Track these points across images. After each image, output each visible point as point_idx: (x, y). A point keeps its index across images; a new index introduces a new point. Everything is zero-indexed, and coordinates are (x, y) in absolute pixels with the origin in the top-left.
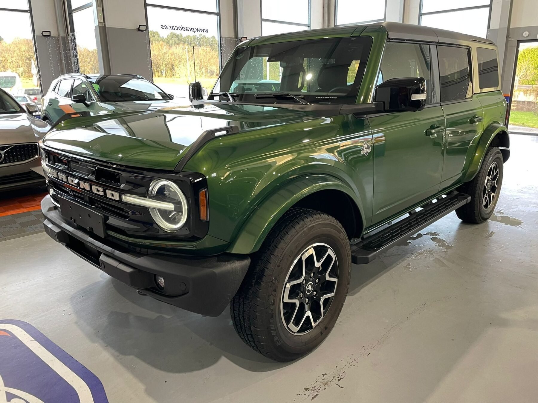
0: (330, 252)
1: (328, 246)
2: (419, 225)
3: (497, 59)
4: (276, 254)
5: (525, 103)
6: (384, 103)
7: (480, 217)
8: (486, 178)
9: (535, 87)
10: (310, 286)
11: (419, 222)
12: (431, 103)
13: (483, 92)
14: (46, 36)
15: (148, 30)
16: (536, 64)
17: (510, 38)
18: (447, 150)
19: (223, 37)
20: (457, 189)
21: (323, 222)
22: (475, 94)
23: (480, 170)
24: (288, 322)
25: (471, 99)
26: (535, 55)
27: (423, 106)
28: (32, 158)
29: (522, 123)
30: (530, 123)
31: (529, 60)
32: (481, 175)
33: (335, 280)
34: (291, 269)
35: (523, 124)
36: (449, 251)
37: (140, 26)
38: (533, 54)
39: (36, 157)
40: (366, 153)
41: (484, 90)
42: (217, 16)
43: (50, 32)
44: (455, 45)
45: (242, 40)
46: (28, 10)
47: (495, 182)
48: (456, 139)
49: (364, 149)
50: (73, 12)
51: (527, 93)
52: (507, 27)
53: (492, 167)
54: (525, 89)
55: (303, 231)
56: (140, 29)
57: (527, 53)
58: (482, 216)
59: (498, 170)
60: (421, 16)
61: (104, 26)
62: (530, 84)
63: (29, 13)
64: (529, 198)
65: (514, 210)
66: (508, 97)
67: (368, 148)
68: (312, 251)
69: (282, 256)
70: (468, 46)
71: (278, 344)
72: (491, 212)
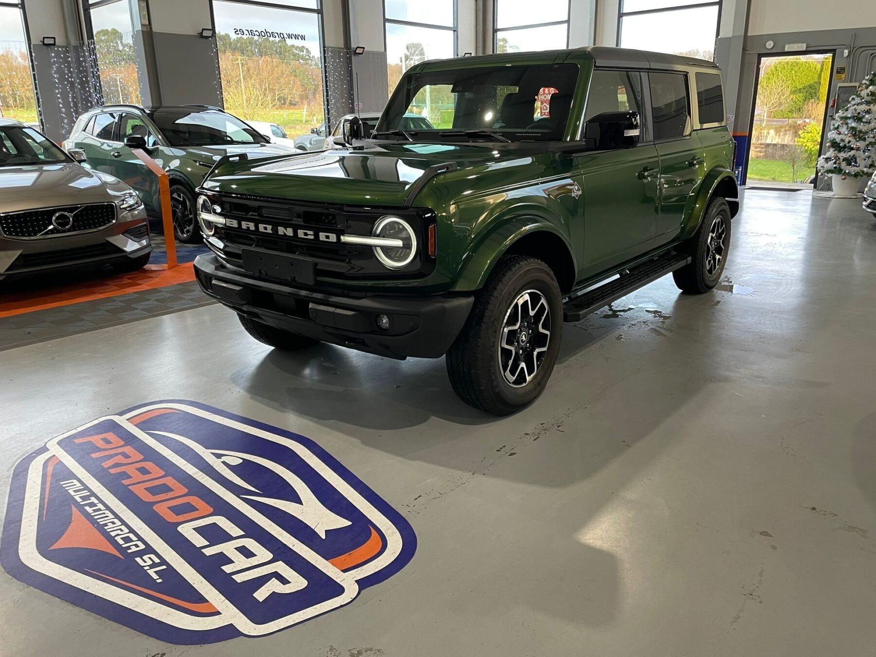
0: (543, 301)
1: (541, 294)
2: (631, 285)
3: (721, 86)
4: (495, 295)
5: (778, 147)
6: (595, 139)
7: (704, 285)
8: (709, 235)
9: (792, 121)
10: (524, 336)
11: (633, 282)
12: (643, 141)
13: (704, 128)
14: (47, 45)
15: (216, 37)
16: (793, 86)
17: (748, 50)
18: (662, 207)
19: (328, 47)
20: (675, 248)
21: (537, 266)
22: (694, 130)
23: (702, 224)
24: (505, 370)
25: (689, 137)
26: (793, 72)
27: (636, 143)
28: (107, 223)
29: (772, 177)
30: (784, 177)
31: (784, 80)
32: (703, 231)
33: (548, 333)
34: (508, 314)
35: (774, 179)
36: (667, 321)
37: (203, 30)
38: (789, 71)
39: (114, 221)
40: (577, 196)
41: (706, 126)
42: (317, 15)
43: (54, 38)
44: (669, 70)
45: (357, 52)
46: (19, 4)
47: (721, 241)
48: (673, 191)
49: (575, 191)
50: (91, 8)
51: (780, 131)
52: (743, 34)
53: (717, 222)
54: (777, 126)
55: (519, 274)
56: (203, 35)
57: (780, 69)
58: (706, 283)
59: (724, 225)
60: (622, 17)
61: (149, 30)
62: (786, 118)
63: (20, 8)
64: (765, 265)
65: (745, 279)
66: (746, 136)
67: (578, 190)
68: (527, 297)
69: (501, 298)
70: (684, 72)
71: (497, 390)
72: (717, 278)
